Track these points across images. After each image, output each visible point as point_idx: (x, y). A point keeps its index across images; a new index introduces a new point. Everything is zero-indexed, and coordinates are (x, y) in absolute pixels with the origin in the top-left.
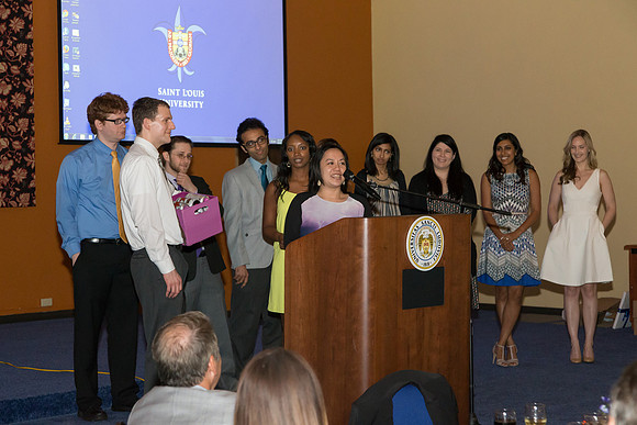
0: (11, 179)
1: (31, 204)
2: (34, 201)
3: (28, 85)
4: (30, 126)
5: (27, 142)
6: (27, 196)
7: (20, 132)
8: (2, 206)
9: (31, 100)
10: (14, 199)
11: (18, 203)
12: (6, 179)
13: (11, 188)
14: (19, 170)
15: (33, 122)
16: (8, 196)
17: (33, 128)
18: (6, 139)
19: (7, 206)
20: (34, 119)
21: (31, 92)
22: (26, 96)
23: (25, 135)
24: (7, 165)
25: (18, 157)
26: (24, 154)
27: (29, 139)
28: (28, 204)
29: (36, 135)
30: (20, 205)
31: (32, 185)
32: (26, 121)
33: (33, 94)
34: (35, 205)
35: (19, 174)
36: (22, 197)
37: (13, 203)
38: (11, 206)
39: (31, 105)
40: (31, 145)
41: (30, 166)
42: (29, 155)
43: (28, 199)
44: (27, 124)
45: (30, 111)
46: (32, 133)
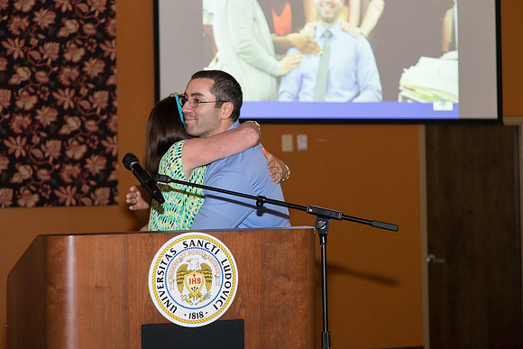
0: (84, 170)
1: (112, 202)
2: (116, 198)
3: (109, 49)
4: (110, 101)
5: (106, 121)
6: (107, 191)
7: (96, 109)
8: (71, 205)
9: (112, 68)
10: (88, 195)
11: (93, 201)
12: (77, 169)
13: (83, 181)
14: (95, 158)
15: (115, 96)
16: (79, 191)
17: (115, 103)
18: (77, 118)
19: (77, 204)
20: (117, 92)
21: (112, 57)
22: (106, 63)
23: (103, 112)
24: (78, 152)
25: (93, 141)
26: (102, 138)
27: (109, 117)
28: (107, 201)
29: (118, 112)
30: (96, 203)
31: (112, 177)
32: (105, 94)
33: (115, 60)
34: (117, 204)
35: (94, 164)
36: (99, 192)
37: (86, 200)
38: (83, 204)
39: (112, 73)
40: (111, 125)
41: (111, 152)
42: (109, 139)
43: (107, 195)
44: (106, 98)
45: (111, 81)
46: (113, 109)
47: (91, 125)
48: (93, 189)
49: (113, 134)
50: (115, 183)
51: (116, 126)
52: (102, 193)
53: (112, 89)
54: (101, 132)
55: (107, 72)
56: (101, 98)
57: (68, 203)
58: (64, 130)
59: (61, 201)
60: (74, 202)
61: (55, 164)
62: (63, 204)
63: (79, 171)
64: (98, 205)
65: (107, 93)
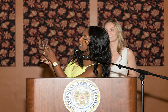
0: (150, 52)
1: (161, 64)
2: (163, 63)
3: (160, 5)
4: (161, 26)
5: (159, 33)
6: (159, 60)
7: (155, 29)
8: (145, 65)
9: (162, 13)
10: (152, 62)
11: (154, 64)
12: (148, 52)
13: (150, 57)
14: (155, 48)
15: (163, 24)
16: (149, 60)
17: (163, 27)
18: (148, 33)
19: (148, 65)
20: (164, 22)
21: (162, 9)
22: (160, 11)
23: (158, 30)
24: (148, 45)
25: (154, 41)
26: (158, 40)
27: (161, 32)
28: (159, 64)
29: (165, 30)
30: (155, 65)
31: (162, 55)
32: (159, 23)
33: (163, 10)
34: (164, 65)
35: (155, 50)
36: (156, 61)
37: (151, 64)
38: (150, 65)
39: (162, 15)
40: (162, 35)
41: (161, 46)
42: (161, 40)
43: (160, 62)
44: (160, 25)
45: (162, 18)
46: (162, 29)
47: (154, 35)
48: (154, 60)
49: (162, 39)
50: (163, 57)
51: (164, 35)
52: (158, 61)
53: (162, 21)
54: (158, 38)
55: (160, 15)
56: (157, 24)
57: (144, 65)
58: (143, 37)
59: (141, 64)
60: (146, 64)
61: (139, 50)
62: (142, 65)
63: (148, 53)
64: (156, 66)
65: (160, 23)
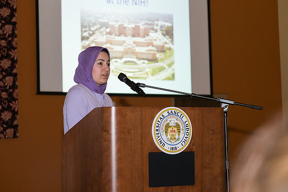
3: (12, 53)
4: (14, 82)
7: (6, 86)
9: (15, 64)
10: (2, 133)
11: (5, 136)
14: (6, 113)
20: (17, 77)
21: (15, 58)
22: (12, 61)
23: (10, 88)
25: (5, 103)
26: (10, 101)
28: (12, 136)
31: (15, 123)
33: (17, 60)
34: (18, 137)
36: (8, 131)
39: (15, 67)
40: (15, 95)
41: (14, 109)
43: (13, 132)
47: (4, 95)
48: (5, 129)
49: (15, 100)
50: (17, 126)
53: (15, 75)
56: (9, 80)
64: (8, 138)
65: (12, 77)
